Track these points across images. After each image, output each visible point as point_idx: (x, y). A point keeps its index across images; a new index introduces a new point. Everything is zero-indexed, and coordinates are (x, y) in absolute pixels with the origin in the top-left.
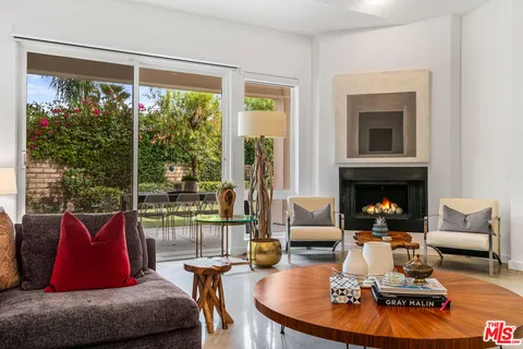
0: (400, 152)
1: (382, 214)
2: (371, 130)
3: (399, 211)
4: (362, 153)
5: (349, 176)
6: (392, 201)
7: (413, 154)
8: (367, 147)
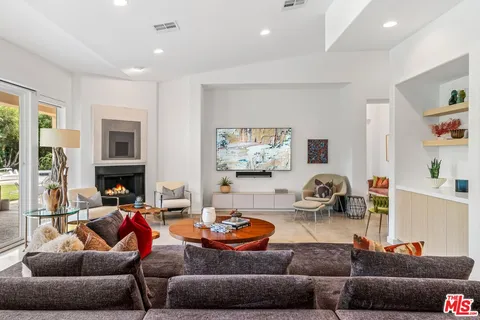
0: (132, 156)
1: (118, 195)
2: (117, 143)
3: (127, 191)
4: (111, 157)
5: (101, 172)
6: (123, 185)
7: (139, 157)
8: (114, 153)
